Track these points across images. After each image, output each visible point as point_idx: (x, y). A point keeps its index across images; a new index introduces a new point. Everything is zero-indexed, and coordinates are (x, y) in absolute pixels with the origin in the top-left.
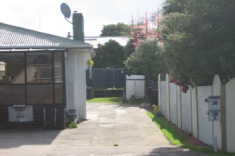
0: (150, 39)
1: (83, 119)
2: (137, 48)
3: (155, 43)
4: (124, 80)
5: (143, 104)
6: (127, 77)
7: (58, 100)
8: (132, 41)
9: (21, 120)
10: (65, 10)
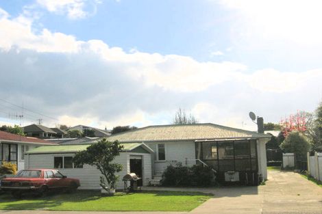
0: (294, 131)
1: (266, 180)
2: (287, 137)
3: (298, 133)
4: (282, 156)
5: (296, 170)
6: (284, 154)
7: (254, 169)
8: (282, 133)
9: (232, 180)
10: (252, 116)
